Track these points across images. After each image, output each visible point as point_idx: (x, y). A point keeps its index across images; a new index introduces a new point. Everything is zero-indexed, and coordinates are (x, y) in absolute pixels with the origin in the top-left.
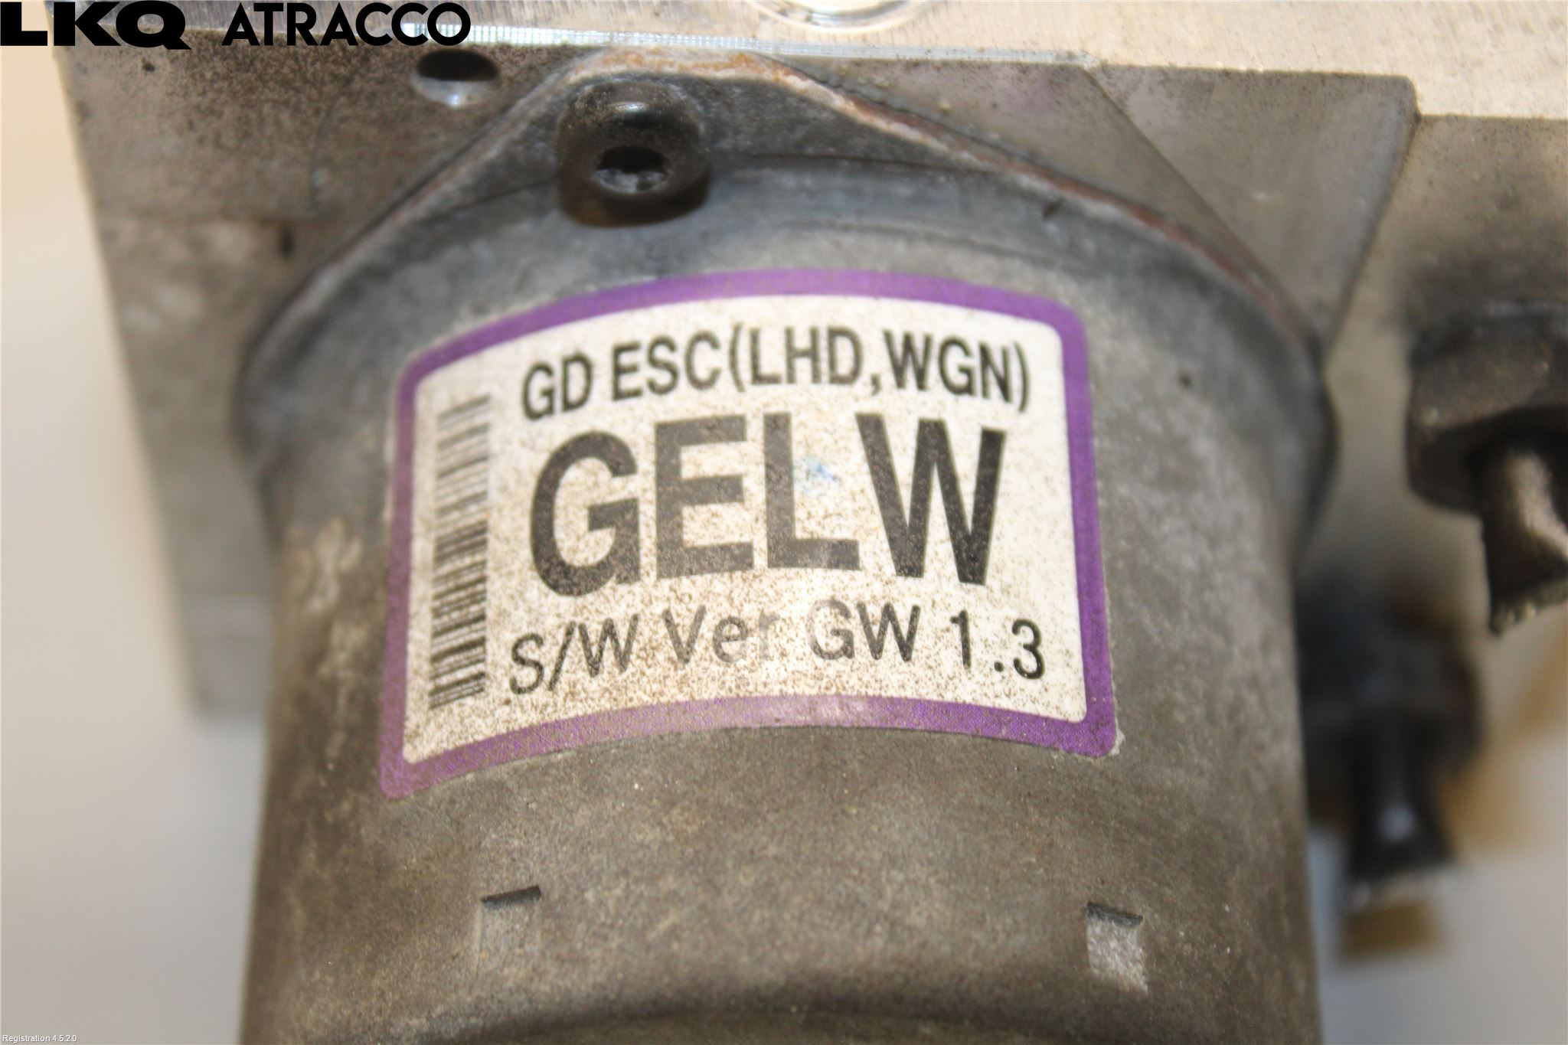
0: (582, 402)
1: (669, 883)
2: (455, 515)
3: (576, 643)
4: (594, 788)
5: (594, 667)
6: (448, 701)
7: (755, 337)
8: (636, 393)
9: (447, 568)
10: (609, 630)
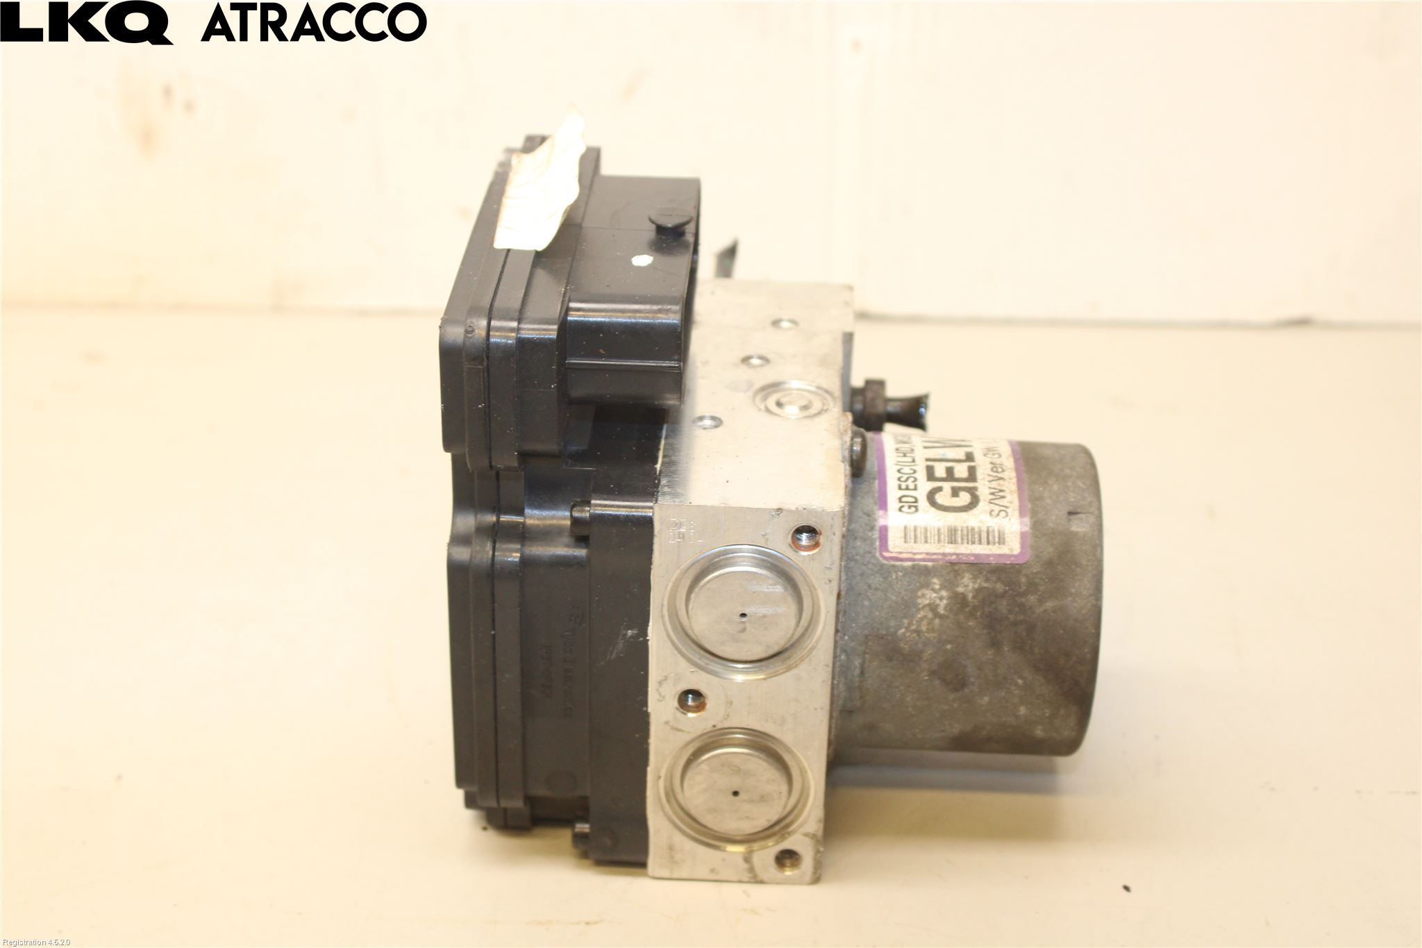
0: (915, 498)
1: (1070, 484)
2: (942, 537)
3: (996, 501)
4: (1040, 498)
5: (1003, 497)
6: (1004, 539)
7: (898, 462)
8: (916, 486)
9: (959, 540)
10: (992, 494)
